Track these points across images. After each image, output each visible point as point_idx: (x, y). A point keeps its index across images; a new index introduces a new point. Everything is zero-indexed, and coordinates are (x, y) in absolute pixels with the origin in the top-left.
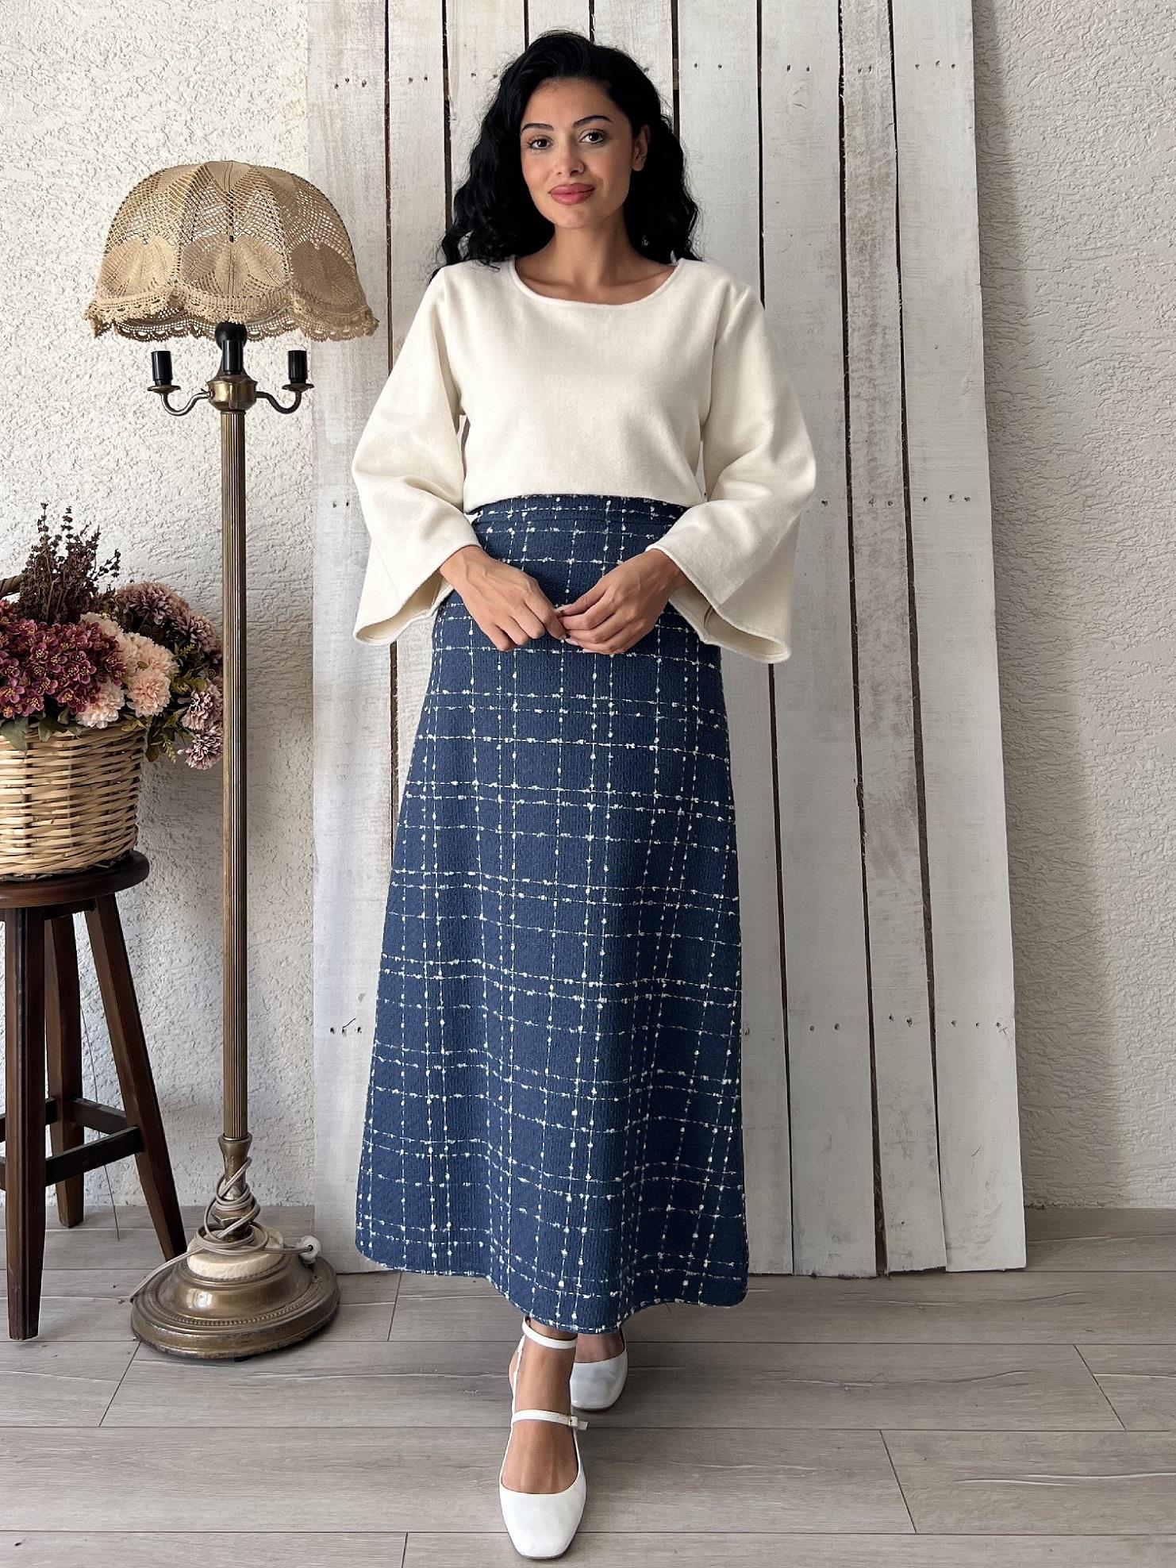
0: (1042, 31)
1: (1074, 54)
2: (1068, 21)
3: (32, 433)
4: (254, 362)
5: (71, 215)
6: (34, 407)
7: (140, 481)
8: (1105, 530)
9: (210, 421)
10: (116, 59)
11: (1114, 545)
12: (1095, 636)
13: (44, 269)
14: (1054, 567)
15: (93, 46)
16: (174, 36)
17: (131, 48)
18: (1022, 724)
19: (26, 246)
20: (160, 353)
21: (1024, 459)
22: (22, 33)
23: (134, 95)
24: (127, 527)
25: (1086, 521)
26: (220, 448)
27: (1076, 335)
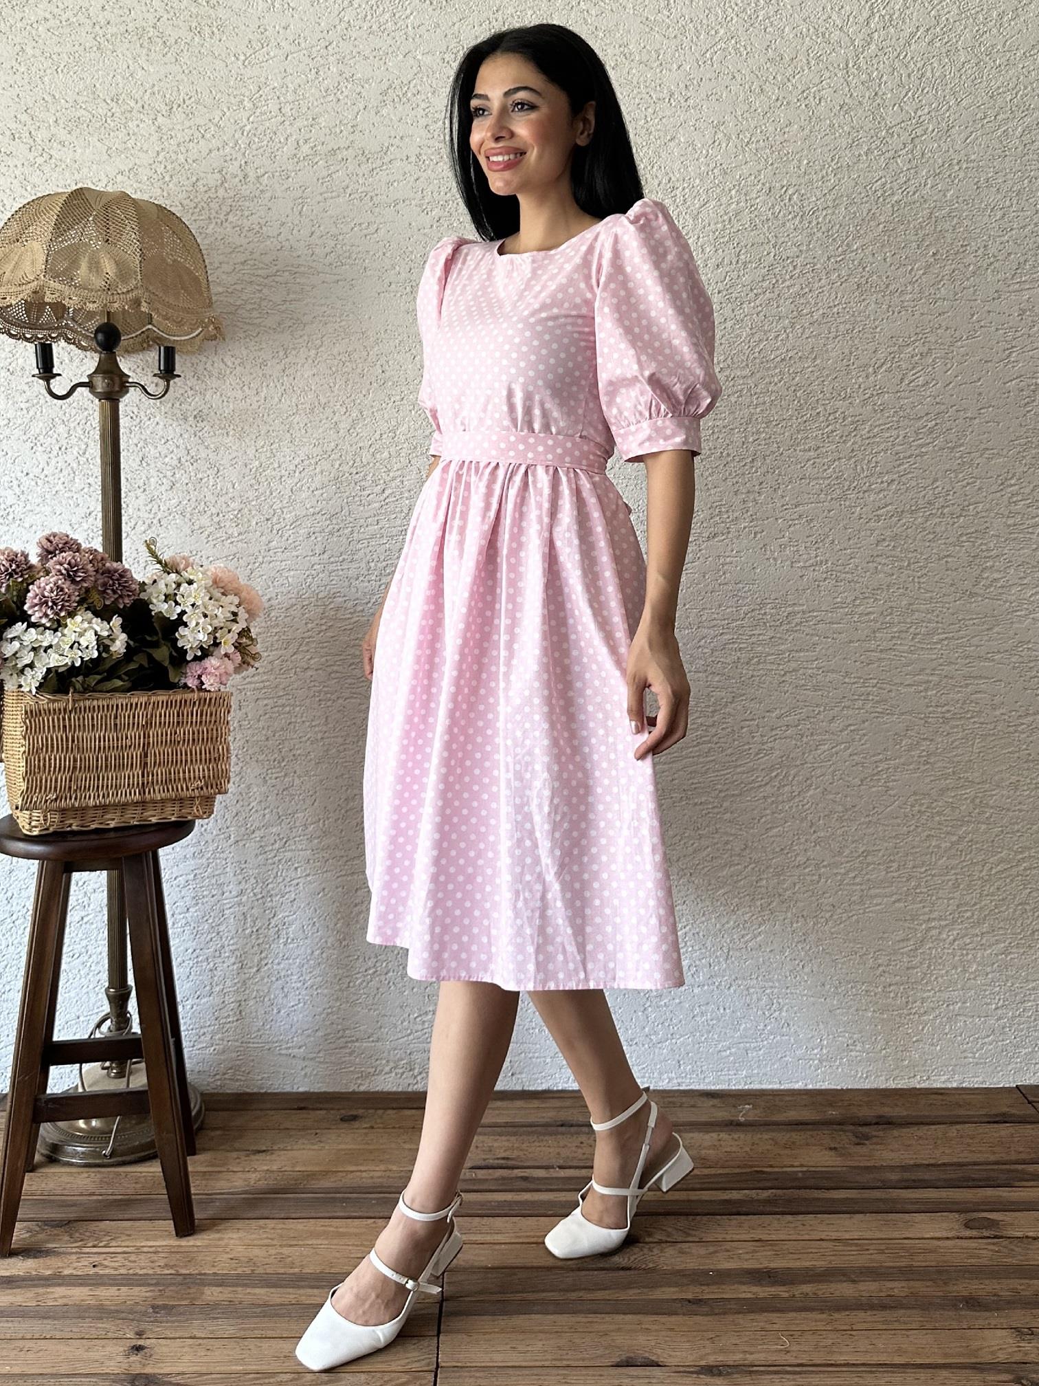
0: (976, 97)
1: (1004, 117)
2: (999, 88)
7: (200, 476)
10: (179, 109)
11: (1034, 536)
12: (1018, 613)
15: (159, 97)
17: (193, 99)
21: (959, 461)
22: (98, 85)
23: (196, 141)
24: (188, 515)
27: (1004, 356)
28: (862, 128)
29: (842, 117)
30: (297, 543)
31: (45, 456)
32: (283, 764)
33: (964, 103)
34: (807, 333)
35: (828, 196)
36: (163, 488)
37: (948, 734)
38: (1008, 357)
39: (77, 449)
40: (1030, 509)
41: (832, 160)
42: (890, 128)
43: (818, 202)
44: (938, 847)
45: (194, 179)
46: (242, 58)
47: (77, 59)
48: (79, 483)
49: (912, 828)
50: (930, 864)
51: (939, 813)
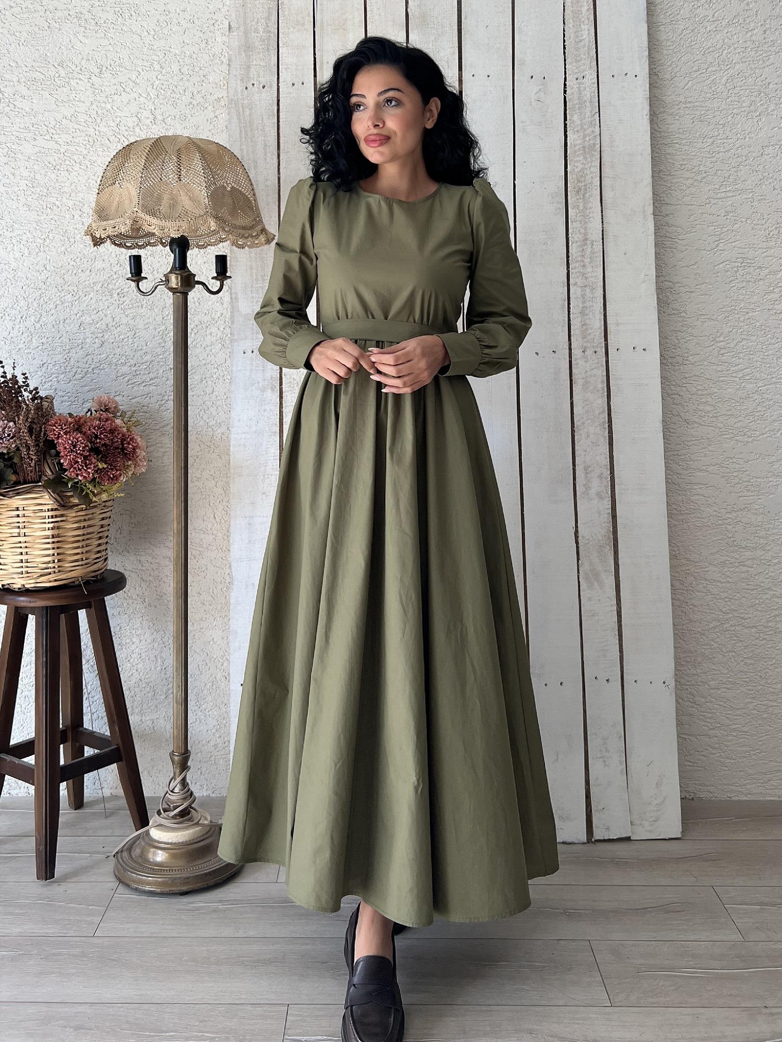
2: (709, 48)
3: (52, 306)
4: (194, 262)
5: (78, 169)
6: (54, 290)
7: (122, 337)
8: (732, 369)
9: (166, 299)
10: (107, 71)
11: (738, 379)
13: (61, 203)
14: (700, 392)
15: (92, 62)
16: (144, 56)
17: (117, 63)
18: (680, 492)
19: (50, 189)
20: (134, 256)
21: (681, 324)
22: (48, 55)
23: (119, 93)
25: (720, 363)
26: (172, 316)
27: (714, 246)
31: (11, 323)
36: (96, 346)
39: (34, 318)
40: (734, 359)
45: (118, 120)
46: (152, 33)
47: (33, 36)
48: (35, 343)
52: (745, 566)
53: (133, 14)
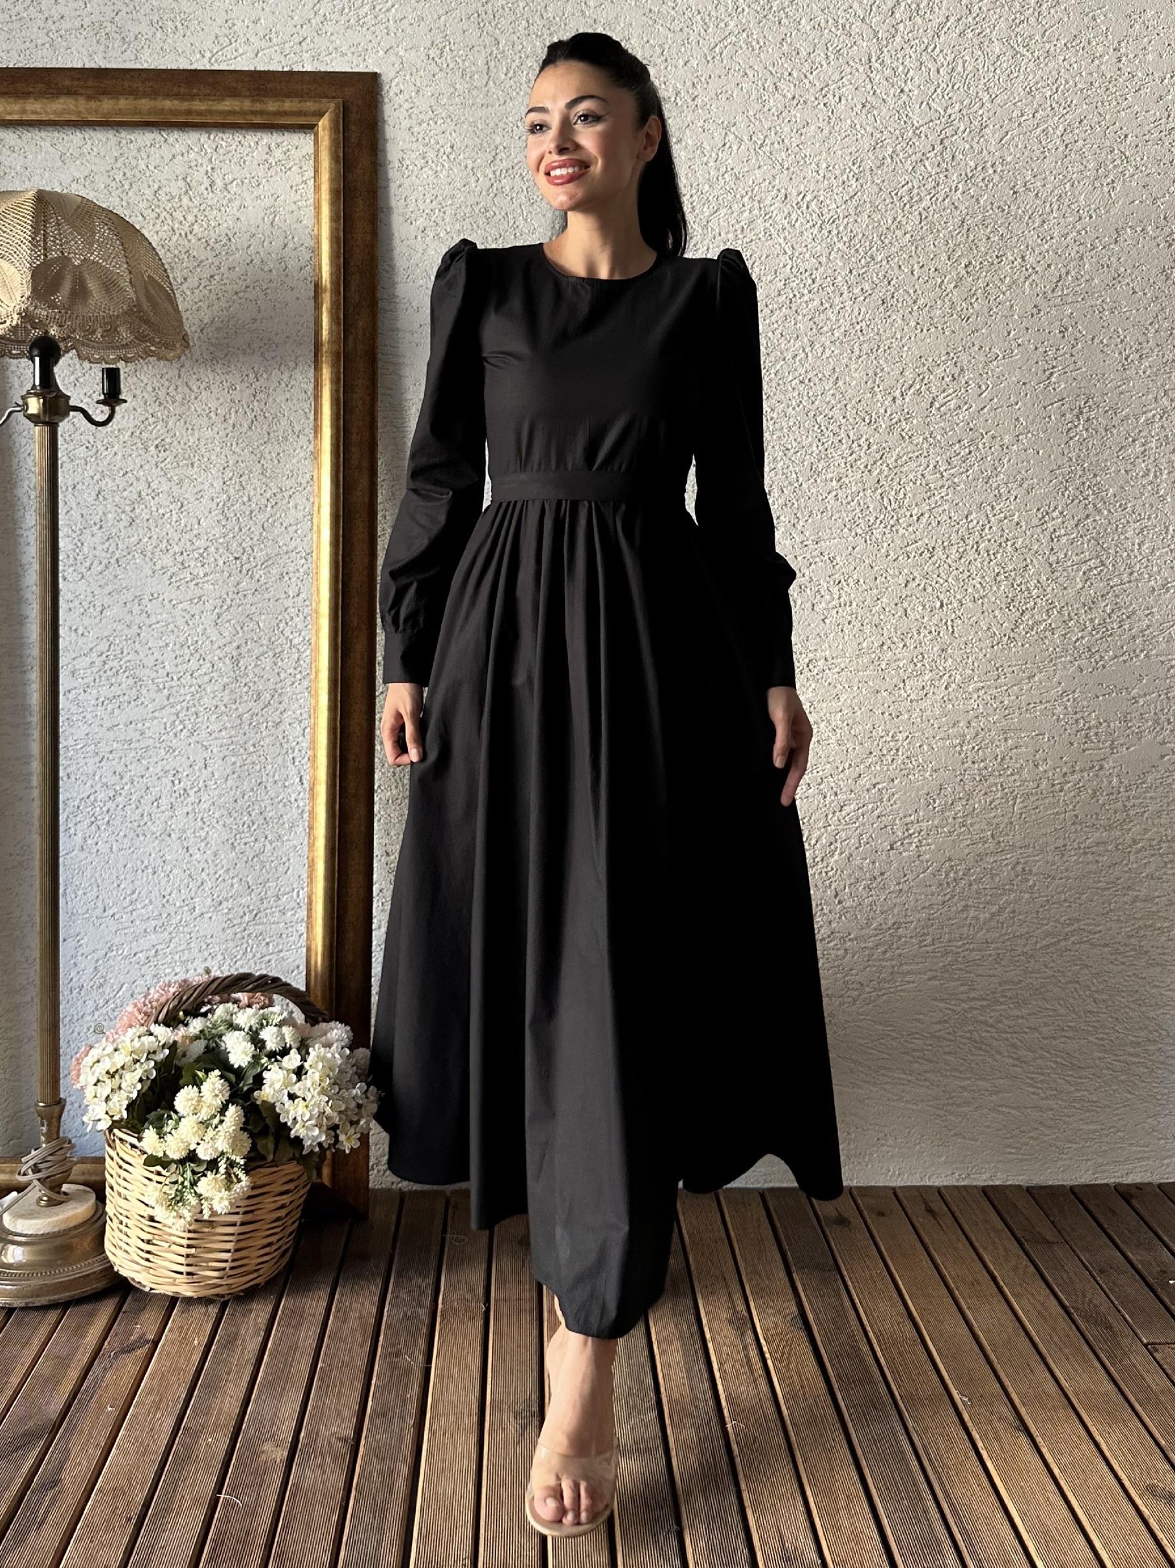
0: (1012, 93)
1: (1043, 113)
2: (1037, 83)
7: (161, 511)
12: (1063, 659)
23: (158, 145)
24: (149, 554)
28: (886, 128)
29: (864, 117)
30: (267, 586)
32: (252, 829)
33: (998, 101)
34: (828, 353)
35: (849, 202)
36: (121, 525)
37: (986, 794)
38: (1048, 378)
41: (854, 164)
42: (917, 128)
43: (839, 210)
44: (977, 919)
45: (156, 187)
49: (948, 897)
50: (967, 938)
51: (979, 881)
52: (1093, 853)
53: (179, 25)
